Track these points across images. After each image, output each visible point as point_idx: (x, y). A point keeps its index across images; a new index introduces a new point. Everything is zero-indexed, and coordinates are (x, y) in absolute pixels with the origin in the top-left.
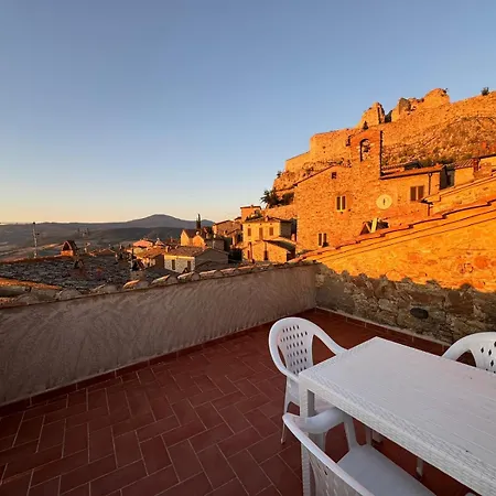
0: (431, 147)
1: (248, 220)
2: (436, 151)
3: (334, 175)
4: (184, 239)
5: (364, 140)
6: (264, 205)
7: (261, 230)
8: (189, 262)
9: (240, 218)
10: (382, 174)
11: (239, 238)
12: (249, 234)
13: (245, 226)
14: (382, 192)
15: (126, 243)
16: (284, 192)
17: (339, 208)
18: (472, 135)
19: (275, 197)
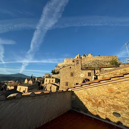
0: (90, 65)
1: (47, 77)
2: (91, 66)
3: (70, 67)
4: (26, 81)
5: (77, 61)
6: (51, 74)
7: (50, 80)
8: (26, 89)
9: (44, 77)
10: (81, 69)
11: (43, 82)
12: (46, 81)
13: (45, 79)
14: (81, 73)
15: (5, 81)
16: (57, 71)
17: (71, 76)
18: (98, 63)
19: (55, 72)
